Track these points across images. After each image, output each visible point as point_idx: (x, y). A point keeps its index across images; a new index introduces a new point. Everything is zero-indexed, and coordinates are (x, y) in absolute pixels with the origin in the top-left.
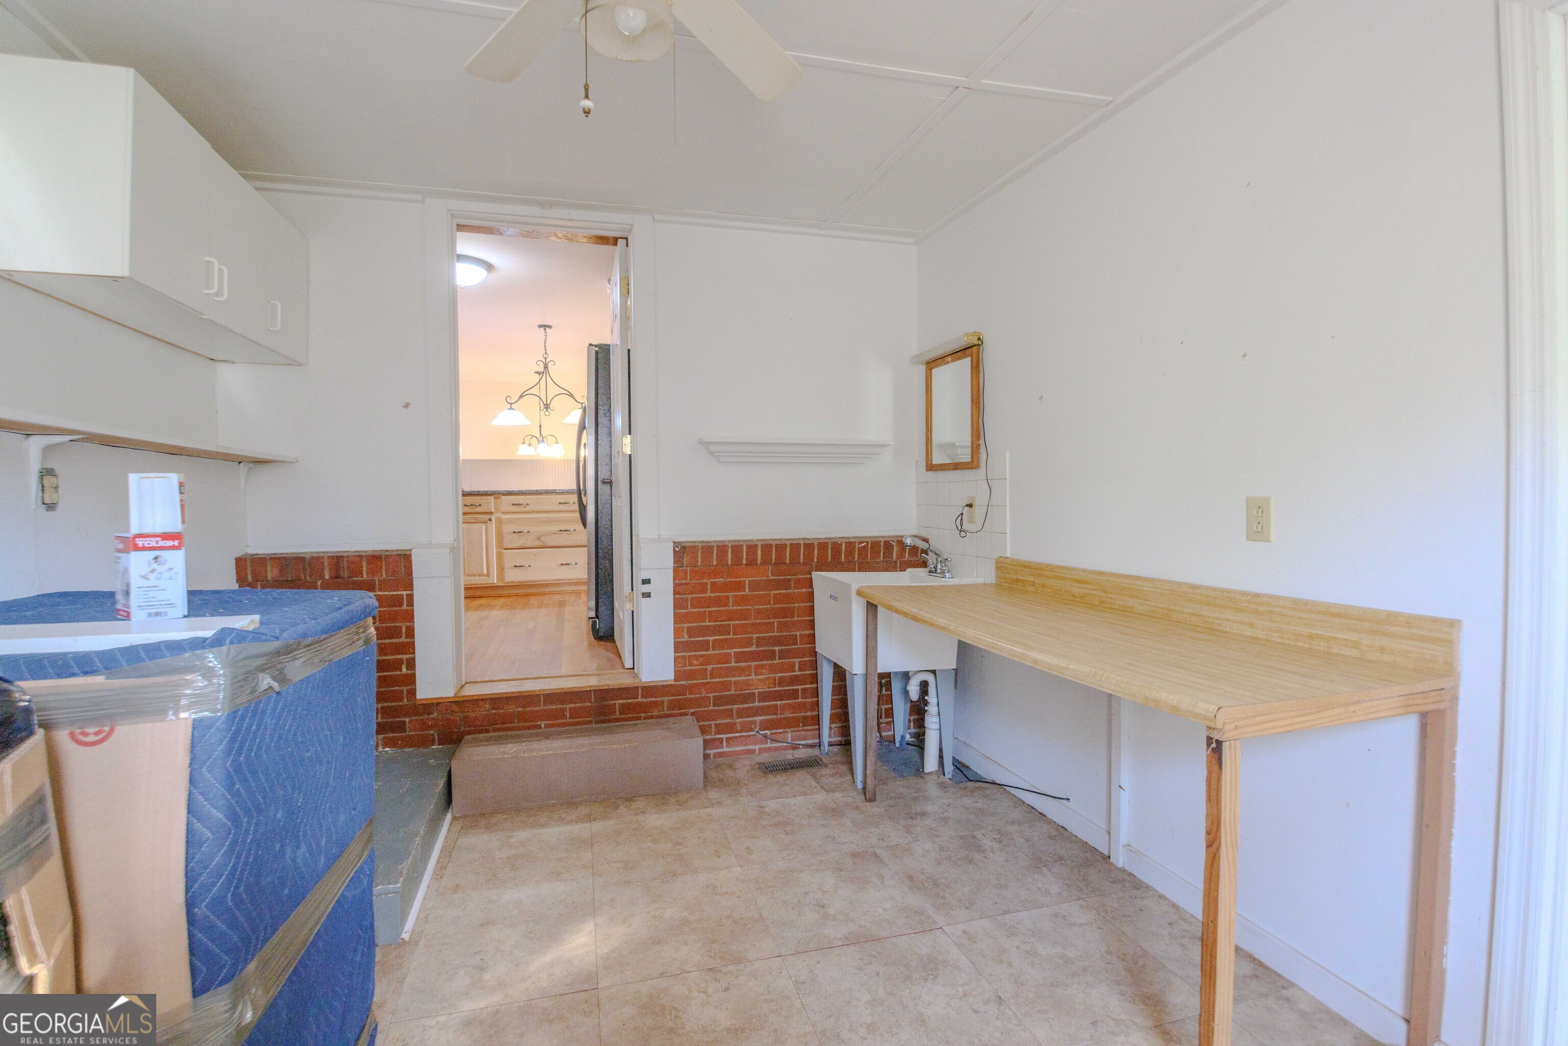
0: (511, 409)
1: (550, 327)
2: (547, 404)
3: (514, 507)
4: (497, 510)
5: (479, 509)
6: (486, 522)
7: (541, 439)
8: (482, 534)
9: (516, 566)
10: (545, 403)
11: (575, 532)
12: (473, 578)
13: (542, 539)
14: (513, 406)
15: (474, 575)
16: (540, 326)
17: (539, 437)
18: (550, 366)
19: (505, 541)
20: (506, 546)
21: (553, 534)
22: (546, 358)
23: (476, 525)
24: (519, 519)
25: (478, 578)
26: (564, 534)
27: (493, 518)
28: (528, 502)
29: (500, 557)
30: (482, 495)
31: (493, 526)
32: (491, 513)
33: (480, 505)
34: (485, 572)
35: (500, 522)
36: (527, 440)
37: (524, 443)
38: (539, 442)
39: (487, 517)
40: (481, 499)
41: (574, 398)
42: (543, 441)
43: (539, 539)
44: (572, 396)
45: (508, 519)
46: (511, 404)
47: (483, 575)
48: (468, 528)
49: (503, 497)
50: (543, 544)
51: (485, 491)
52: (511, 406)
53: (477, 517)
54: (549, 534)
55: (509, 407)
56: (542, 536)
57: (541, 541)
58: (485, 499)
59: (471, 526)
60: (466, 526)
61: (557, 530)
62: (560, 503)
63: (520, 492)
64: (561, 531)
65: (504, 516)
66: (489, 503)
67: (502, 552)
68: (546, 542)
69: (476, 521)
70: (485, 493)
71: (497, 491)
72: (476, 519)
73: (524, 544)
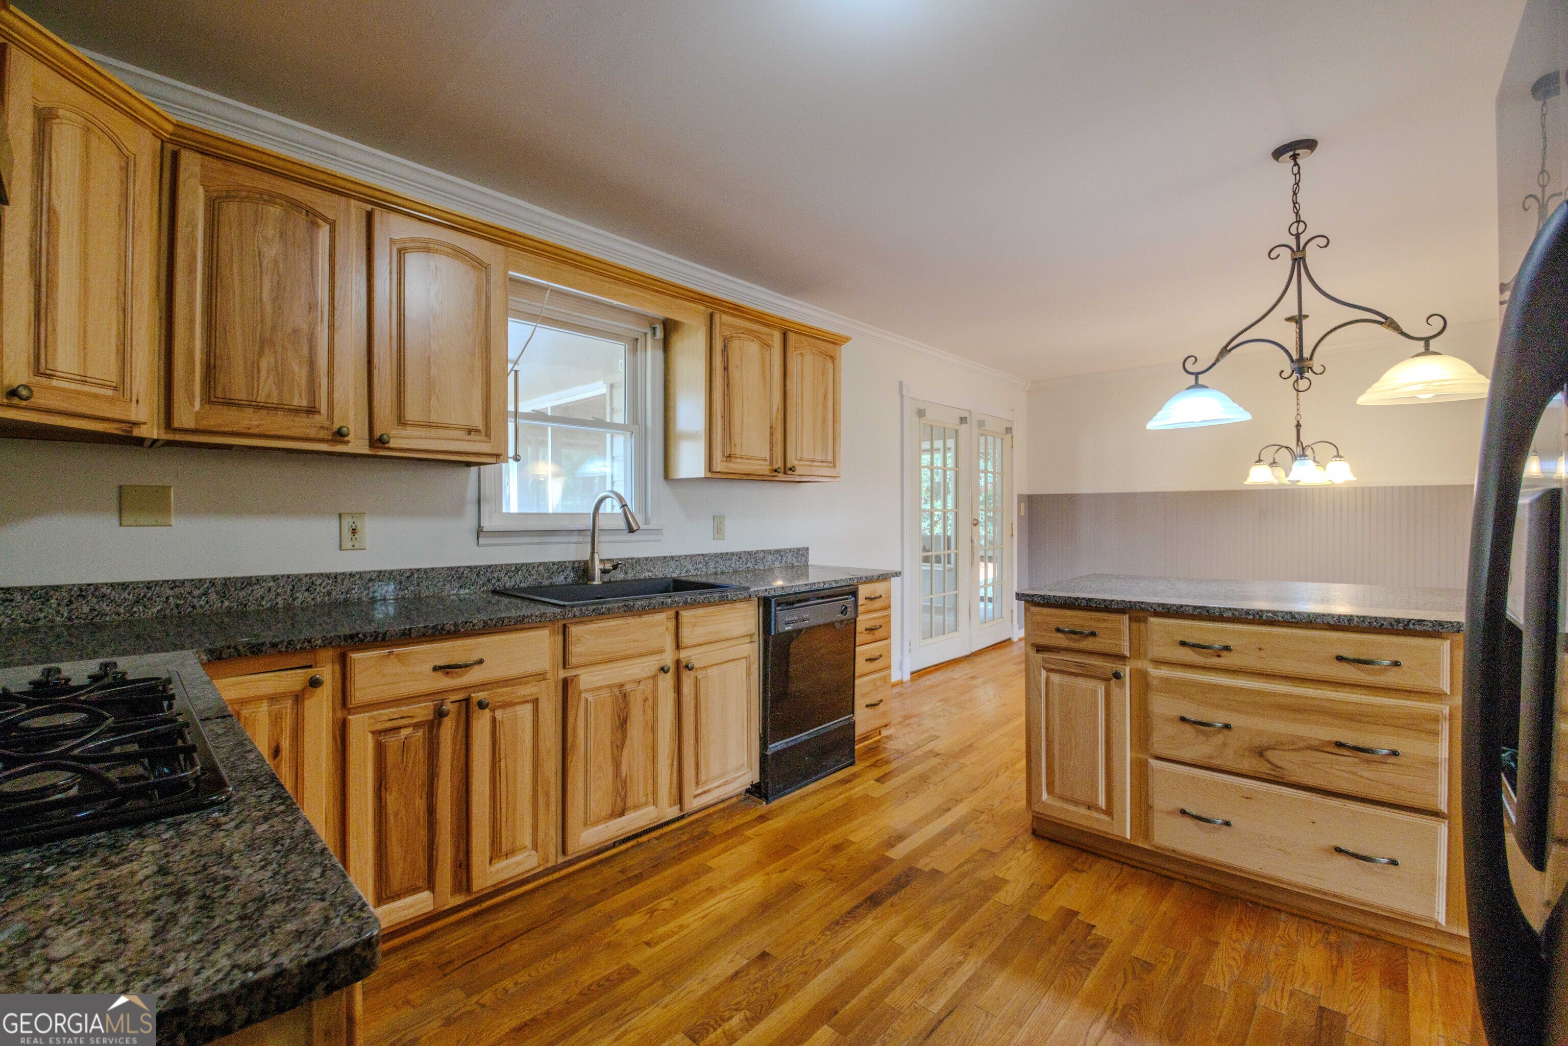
0: (1197, 385)
1: (1310, 144)
2: (1302, 360)
3: (1187, 651)
5: (1089, 644)
6: (1109, 680)
7: (1300, 451)
8: (1095, 704)
9: (1183, 812)
10: (1295, 357)
11: (1392, 760)
12: (1072, 808)
13: (1270, 756)
14: (1202, 379)
15: (1076, 803)
16: (1278, 154)
17: (1294, 448)
18: (1312, 254)
19: (1156, 737)
20: (1158, 749)
21: (1312, 748)
22: (1298, 236)
23: (1081, 682)
24: (1200, 686)
25: (1083, 811)
26: (1348, 761)
27: (1126, 671)
28: (1229, 643)
29: (1141, 773)
30: (1098, 610)
31: (1124, 695)
32: (1122, 658)
33: (1093, 634)
34: (1102, 802)
35: (1143, 684)
36: (1268, 455)
37: (1260, 461)
38: (1295, 457)
39: (1110, 666)
40: (1099, 620)
41: (1397, 328)
42: (1304, 455)
43: (1261, 753)
44: (1390, 323)
45: (1166, 680)
46: (1197, 375)
47: (1098, 809)
48: (1061, 686)
49: (1153, 620)
50: (1273, 770)
51: (1104, 601)
52: (1197, 379)
53: (1084, 661)
54: (1294, 747)
55: (1193, 383)
56: (1268, 749)
57: (1269, 762)
58: (1105, 620)
59: (1066, 680)
60: (1056, 678)
61: (1322, 738)
62: (1340, 659)
63: (1205, 613)
64: (1339, 745)
65: (1154, 672)
66: (1118, 632)
67: (1147, 761)
68: (1283, 766)
69: (1081, 672)
70: (1106, 607)
71: (1135, 603)
72: (1079, 665)
73: (1211, 757)
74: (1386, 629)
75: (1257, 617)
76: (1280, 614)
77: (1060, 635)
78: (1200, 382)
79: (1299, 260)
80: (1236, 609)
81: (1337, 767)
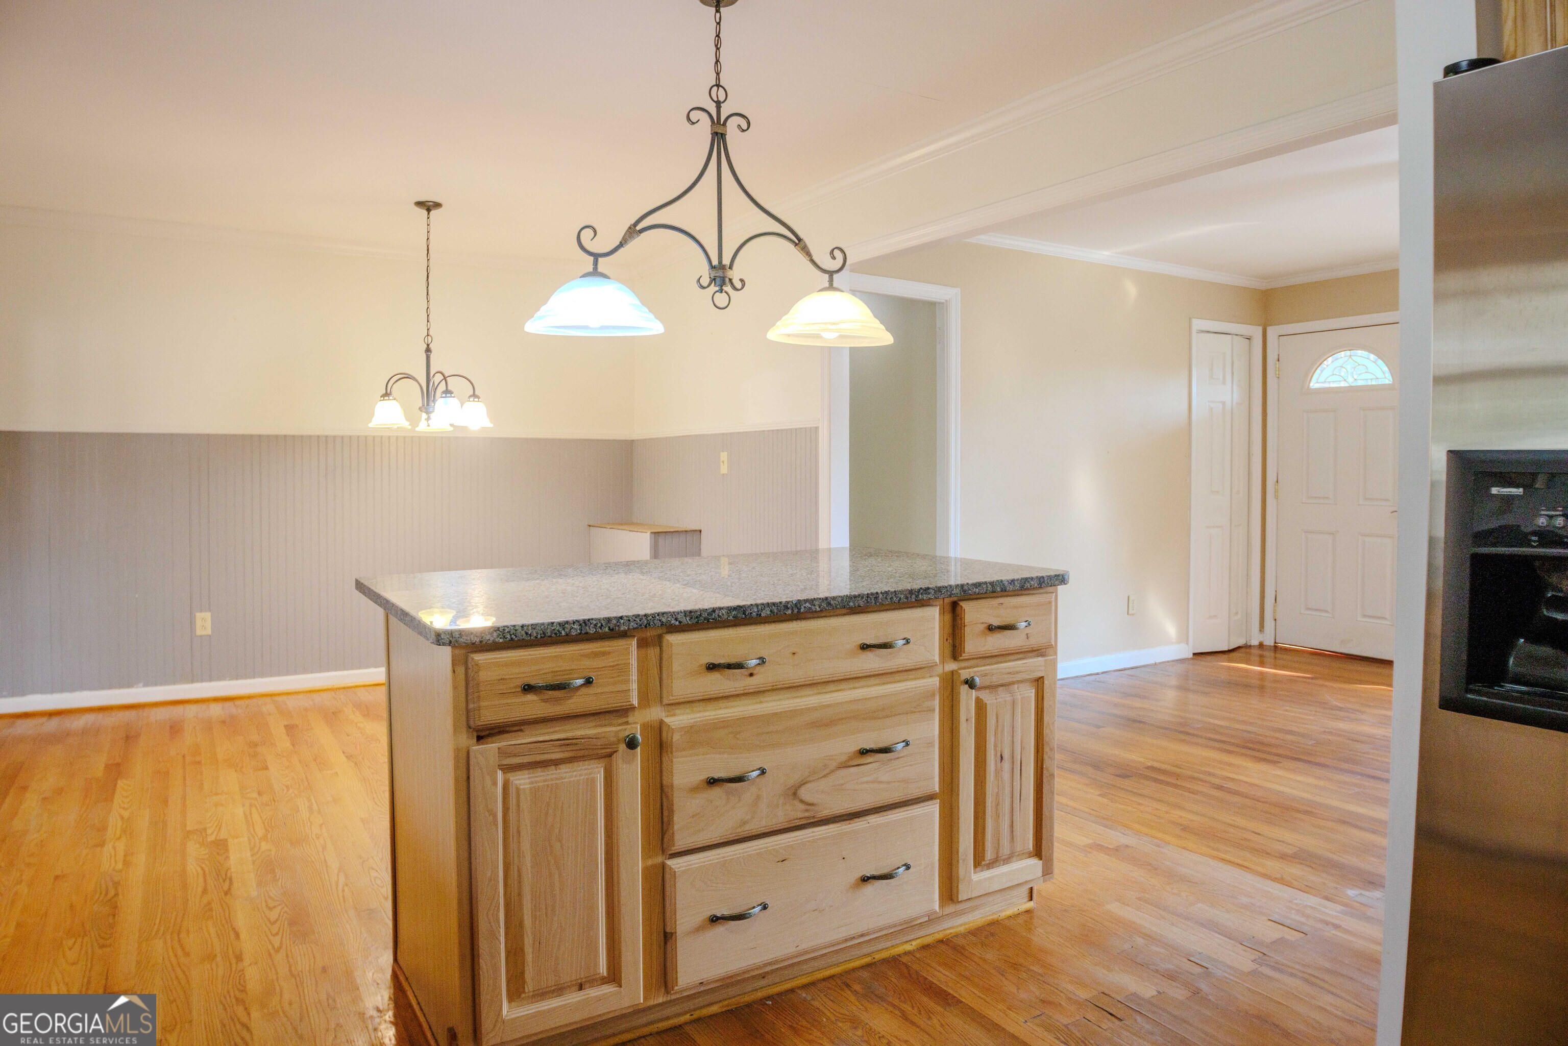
0: (595, 272)
2: (721, 267)
3: (715, 676)
4: (645, 700)
5: (582, 701)
6: (610, 754)
9: (715, 916)
10: (715, 262)
11: (905, 750)
12: (555, 1003)
13: (804, 793)
14: (602, 265)
15: (561, 990)
19: (679, 821)
20: (678, 841)
21: (841, 766)
22: (718, 104)
23: (569, 773)
24: (724, 724)
25: (575, 997)
26: (873, 765)
27: (635, 731)
28: (765, 652)
30: (596, 639)
32: (629, 710)
33: (585, 683)
34: (602, 965)
35: (658, 745)
37: (387, 394)
39: (612, 730)
40: (598, 656)
41: (808, 254)
43: (794, 793)
44: (798, 242)
45: (690, 730)
46: (596, 256)
47: (595, 982)
48: (535, 792)
49: (673, 639)
50: (807, 810)
51: (609, 620)
52: (596, 263)
53: (569, 735)
54: (827, 771)
55: (590, 269)
56: (803, 784)
57: (802, 801)
58: (604, 654)
59: (542, 776)
60: (522, 780)
61: (850, 750)
62: (865, 647)
63: (741, 615)
64: (864, 752)
65: (678, 720)
66: (622, 670)
67: (663, 866)
68: (815, 801)
69: (567, 755)
70: (611, 630)
71: (653, 616)
72: (565, 743)
73: (744, 823)
74: (903, 603)
75: (796, 611)
76: (817, 603)
77: (531, 697)
78: (601, 269)
79: (719, 137)
80: (774, 604)
81: (865, 779)
